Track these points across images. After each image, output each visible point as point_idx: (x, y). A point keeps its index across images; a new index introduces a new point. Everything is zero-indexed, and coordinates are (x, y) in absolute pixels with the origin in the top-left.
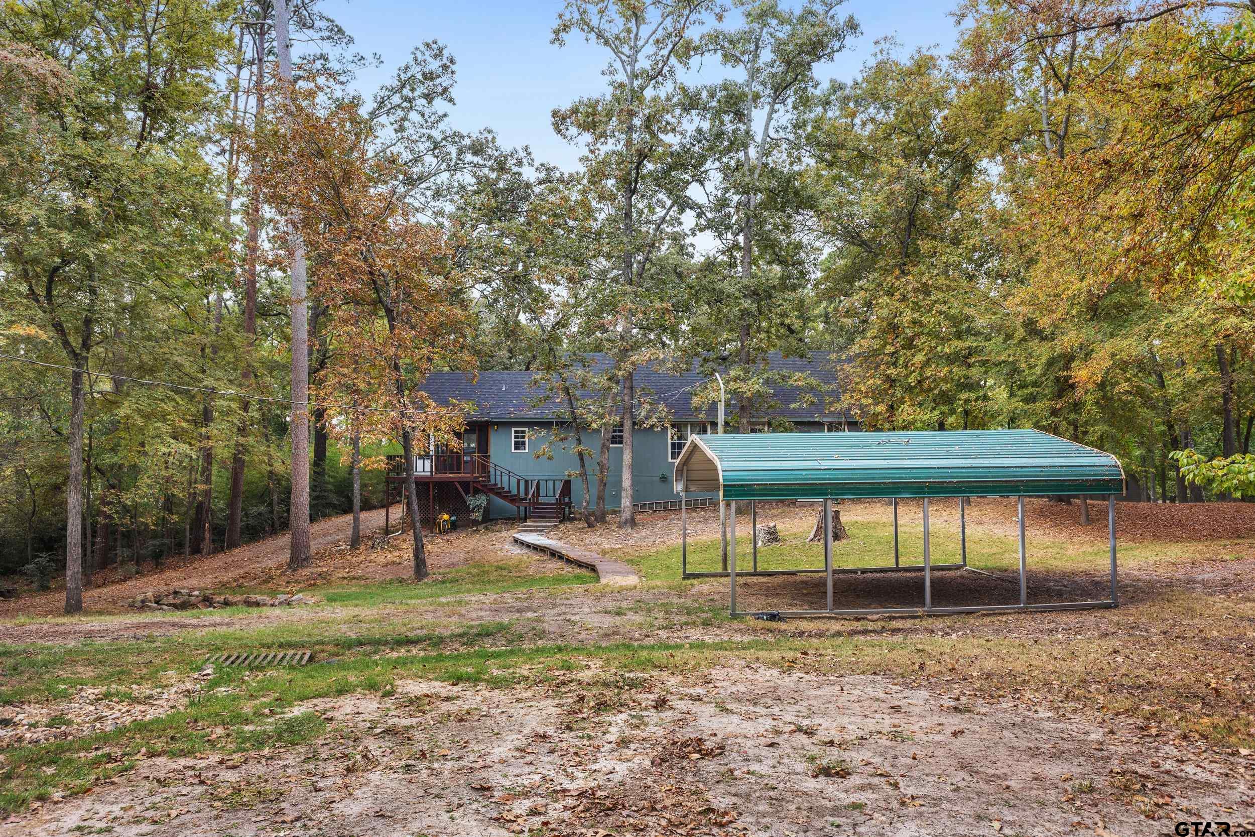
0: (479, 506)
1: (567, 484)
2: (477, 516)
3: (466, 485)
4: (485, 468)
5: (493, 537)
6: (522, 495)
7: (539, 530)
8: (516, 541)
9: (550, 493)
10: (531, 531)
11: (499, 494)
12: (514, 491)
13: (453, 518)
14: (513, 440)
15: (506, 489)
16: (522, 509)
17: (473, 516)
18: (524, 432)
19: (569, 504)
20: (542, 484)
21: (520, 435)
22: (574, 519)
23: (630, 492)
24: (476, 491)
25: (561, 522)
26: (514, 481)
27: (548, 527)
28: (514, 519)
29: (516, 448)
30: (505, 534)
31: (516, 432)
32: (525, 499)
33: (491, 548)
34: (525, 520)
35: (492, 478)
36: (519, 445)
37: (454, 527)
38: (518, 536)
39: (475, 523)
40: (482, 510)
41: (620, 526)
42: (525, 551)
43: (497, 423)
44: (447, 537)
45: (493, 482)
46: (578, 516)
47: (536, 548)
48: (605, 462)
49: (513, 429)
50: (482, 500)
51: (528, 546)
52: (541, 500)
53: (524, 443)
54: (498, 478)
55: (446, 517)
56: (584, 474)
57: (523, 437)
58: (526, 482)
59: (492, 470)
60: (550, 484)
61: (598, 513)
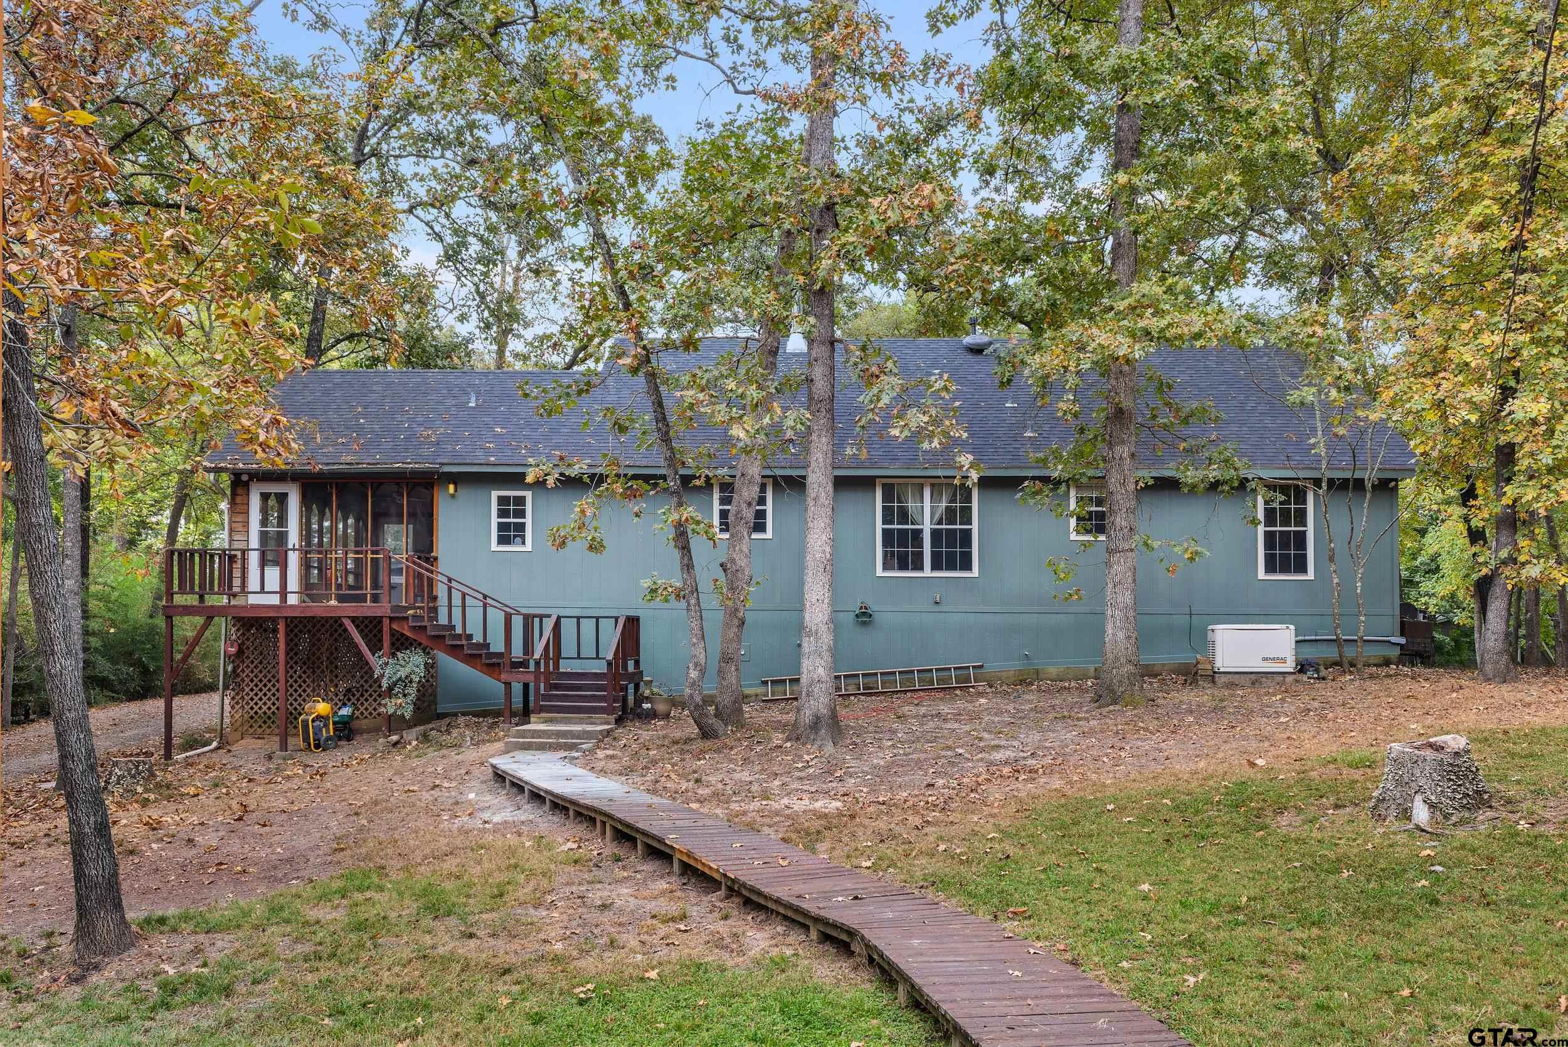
0: (407, 681)
1: (632, 624)
2: (400, 705)
3: (371, 627)
4: (424, 587)
5: (435, 761)
6: (517, 651)
7: (564, 745)
8: (500, 777)
9: (588, 650)
10: (542, 747)
11: (455, 650)
12: (497, 645)
13: (345, 711)
14: (495, 520)
15: (478, 638)
16: (517, 688)
17: (390, 706)
18: (521, 501)
19: (637, 678)
20: (568, 629)
21: (511, 508)
22: (653, 715)
23: (826, 639)
24: (401, 643)
25: (619, 721)
26: (496, 618)
27: (588, 735)
28: (497, 714)
29: (503, 540)
30: (470, 754)
31: (502, 500)
32: (524, 664)
33: (427, 796)
34: (525, 714)
35: (443, 613)
36: (510, 533)
37: (346, 731)
38: (505, 763)
39: (394, 723)
40: (412, 691)
41: (796, 735)
42: (528, 813)
43: (457, 479)
44: (319, 760)
45: (443, 620)
46: (661, 707)
47: (560, 806)
48: (742, 562)
49: (495, 494)
50: (412, 664)
51: (537, 796)
52: (565, 667)
53: (521, 527)
54: (457, 613)
55: (323, 708)
56: (688, 593)
57: (521, 514)
58: (528, 619)
59: (441, 591)
60: (588, 626)
61: (726, 700)
